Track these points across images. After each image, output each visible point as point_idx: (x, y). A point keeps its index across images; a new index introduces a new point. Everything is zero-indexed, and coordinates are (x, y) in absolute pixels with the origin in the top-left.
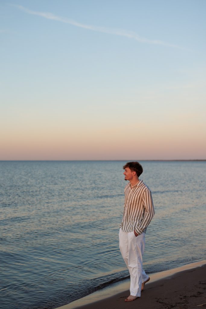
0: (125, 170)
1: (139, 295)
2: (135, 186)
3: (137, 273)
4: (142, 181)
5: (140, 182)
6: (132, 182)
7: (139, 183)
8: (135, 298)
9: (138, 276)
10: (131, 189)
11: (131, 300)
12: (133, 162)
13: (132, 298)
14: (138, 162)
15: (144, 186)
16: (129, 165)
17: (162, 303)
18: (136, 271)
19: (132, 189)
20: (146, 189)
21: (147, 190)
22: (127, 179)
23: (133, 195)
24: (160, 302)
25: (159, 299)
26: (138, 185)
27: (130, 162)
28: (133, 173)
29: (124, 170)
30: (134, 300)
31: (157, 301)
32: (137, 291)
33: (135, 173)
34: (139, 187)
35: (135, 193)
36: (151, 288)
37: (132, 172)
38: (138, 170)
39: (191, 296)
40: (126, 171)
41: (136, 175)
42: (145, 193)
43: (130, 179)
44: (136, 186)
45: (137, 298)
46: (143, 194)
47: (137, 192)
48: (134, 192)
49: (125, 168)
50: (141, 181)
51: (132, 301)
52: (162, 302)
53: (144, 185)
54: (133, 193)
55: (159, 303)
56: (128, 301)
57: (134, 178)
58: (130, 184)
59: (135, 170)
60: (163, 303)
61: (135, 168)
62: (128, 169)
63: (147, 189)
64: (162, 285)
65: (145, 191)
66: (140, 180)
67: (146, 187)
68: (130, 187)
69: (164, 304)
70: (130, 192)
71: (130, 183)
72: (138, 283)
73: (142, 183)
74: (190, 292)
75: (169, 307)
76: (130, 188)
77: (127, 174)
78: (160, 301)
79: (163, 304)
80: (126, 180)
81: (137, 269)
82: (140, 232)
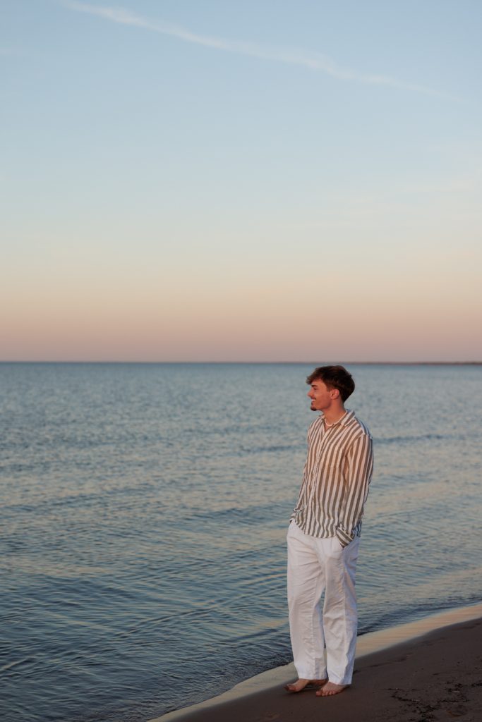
0: (313, 386)
1: (350, 682)
2: (335, 424)
3: (345, 631)
4: (353, 414)
5: (348, 416)
6: (330, 413)
7: (345, 417)
8: (341, 688)
9: (346, 637)
10: (325, 432)
11: (330, 694)
12: (331, 367)
13: (335, 690)
14: (343, 366)
15: (358, 425)
16: (322, 375)
17: (404, 700)
18: (341, 626)
19: (328, 432)
20: (361, 432)
21: (362, 436)
22: (316, 407)
23: (330, 445)
24: (400, 699)
25: (397, 692)
26: (342, 424)
27: (321, 366)
28: (331, 393)
29: (310, 386)
30: (337, 693)
31: (393, 697)
32: (343, 671)
33: (337, 392)
34: (344, 427)
35: (334, 440)
36: (375, 666)
37: (329, 390)
38: (343, 386)
39: (473, 685)
40: (315, 389)
41: (340, 397)
42: (356, 441)
43: (325, 408)
44: (339, 424)
45: (346, 688)
46: (352, 444)
47: (339, 439)
48: (333, 438)
49: (310, 380)
50: (350, 414)
51: (332, 694)
52: (406, 698)
53: (358, 422)
54: (330, 441)
55: (397, 699)
56: (323, 695)
57: (335, 404)
58: (323, 420)
59: (336, 386)
60: (407, 700)
61: (338, 382)
62: (320, 384)
63: (364, 433)
64: (403, 659)
65: (358, 438)
66: (349, 411)
67: (362, 429)
68: (323, 425)
69: (410, 703)
70: (322, 439)
71: (323, 417)
72: (348, 654)
73: (353, 418)
74: (470, 674)
75: (424, 710)
76: (322, 427)
77: (316, 395)
78: (400, 696)
79: (408, 703)
80: (314, 409)
81: (344, 623)
82: (347, 538)
